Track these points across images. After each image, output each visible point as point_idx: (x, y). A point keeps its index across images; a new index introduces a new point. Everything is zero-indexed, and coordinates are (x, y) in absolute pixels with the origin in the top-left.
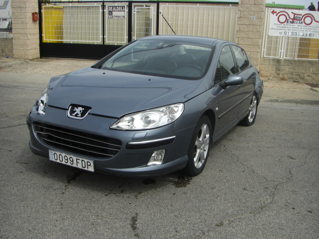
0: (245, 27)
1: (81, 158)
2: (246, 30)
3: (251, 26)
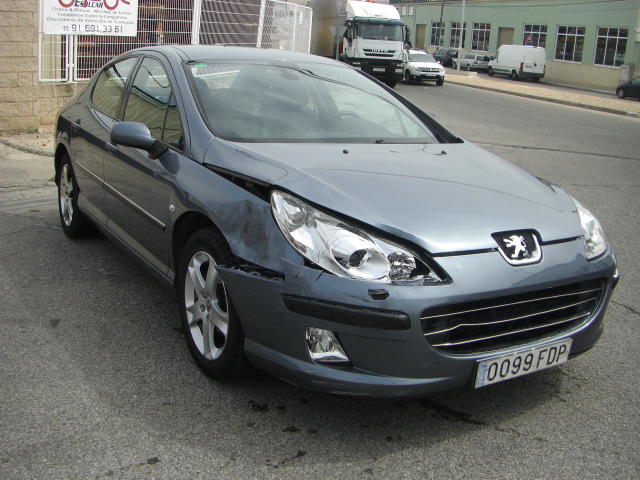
1: (548, 344)
2: (4, 23)
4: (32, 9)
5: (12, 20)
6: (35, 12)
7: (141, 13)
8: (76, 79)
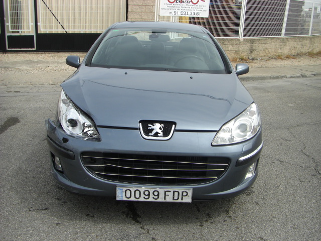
0: (138, 7)
1: (172, 188)
2: (139, 10)
3: (143, 7)
4: (152, 4)
5: (143, 9)
6: (153, 6)
7: (211, 6)
8: (175, 37)
